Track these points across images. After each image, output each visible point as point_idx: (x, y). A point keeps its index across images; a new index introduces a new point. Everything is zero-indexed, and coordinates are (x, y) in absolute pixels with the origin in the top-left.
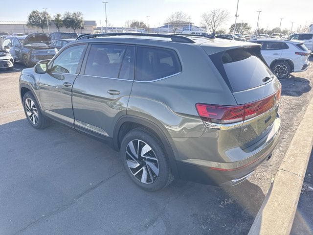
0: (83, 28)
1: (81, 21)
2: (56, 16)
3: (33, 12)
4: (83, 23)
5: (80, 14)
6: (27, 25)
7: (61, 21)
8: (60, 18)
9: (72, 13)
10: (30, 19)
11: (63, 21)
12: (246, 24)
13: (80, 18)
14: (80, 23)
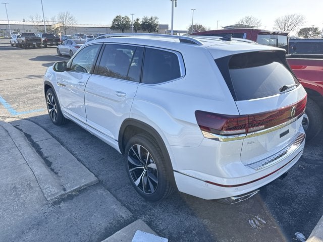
0: (157, 31)
1: (157, 25)
2: (136, 19)
3: (117, 17)
4: (158, 27)
5: (156, 18)
6: (111, 28)
7: (139, 24)
8: (139, 22)
9: (149, 17)
10: (113, 23)
11: (141, 25)
12: (316, 29)
13: (155, 22)
14: (156, 27)
